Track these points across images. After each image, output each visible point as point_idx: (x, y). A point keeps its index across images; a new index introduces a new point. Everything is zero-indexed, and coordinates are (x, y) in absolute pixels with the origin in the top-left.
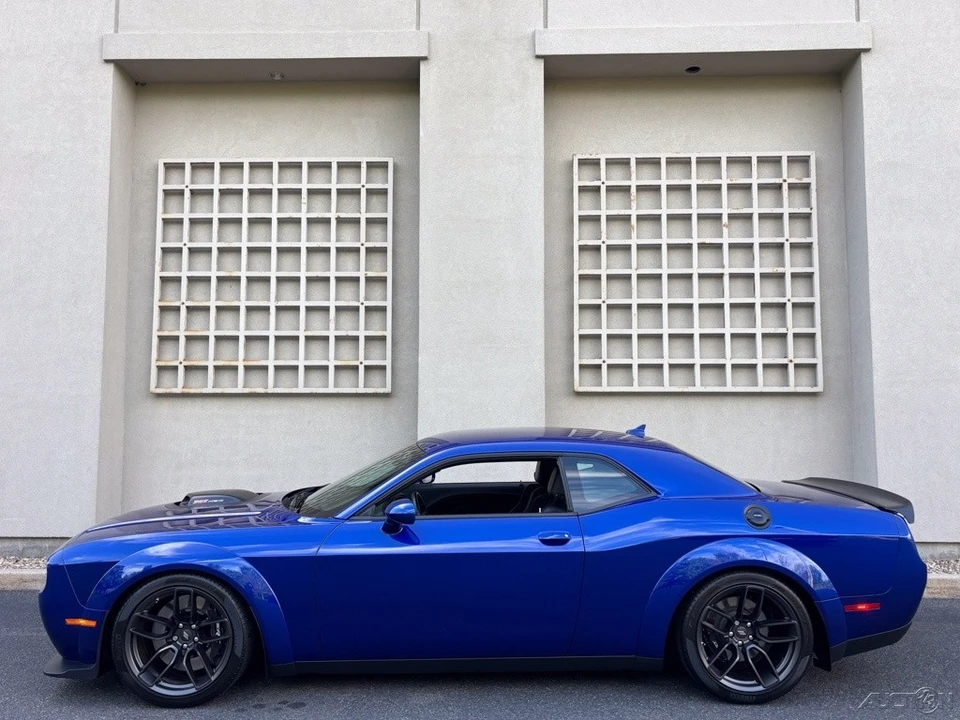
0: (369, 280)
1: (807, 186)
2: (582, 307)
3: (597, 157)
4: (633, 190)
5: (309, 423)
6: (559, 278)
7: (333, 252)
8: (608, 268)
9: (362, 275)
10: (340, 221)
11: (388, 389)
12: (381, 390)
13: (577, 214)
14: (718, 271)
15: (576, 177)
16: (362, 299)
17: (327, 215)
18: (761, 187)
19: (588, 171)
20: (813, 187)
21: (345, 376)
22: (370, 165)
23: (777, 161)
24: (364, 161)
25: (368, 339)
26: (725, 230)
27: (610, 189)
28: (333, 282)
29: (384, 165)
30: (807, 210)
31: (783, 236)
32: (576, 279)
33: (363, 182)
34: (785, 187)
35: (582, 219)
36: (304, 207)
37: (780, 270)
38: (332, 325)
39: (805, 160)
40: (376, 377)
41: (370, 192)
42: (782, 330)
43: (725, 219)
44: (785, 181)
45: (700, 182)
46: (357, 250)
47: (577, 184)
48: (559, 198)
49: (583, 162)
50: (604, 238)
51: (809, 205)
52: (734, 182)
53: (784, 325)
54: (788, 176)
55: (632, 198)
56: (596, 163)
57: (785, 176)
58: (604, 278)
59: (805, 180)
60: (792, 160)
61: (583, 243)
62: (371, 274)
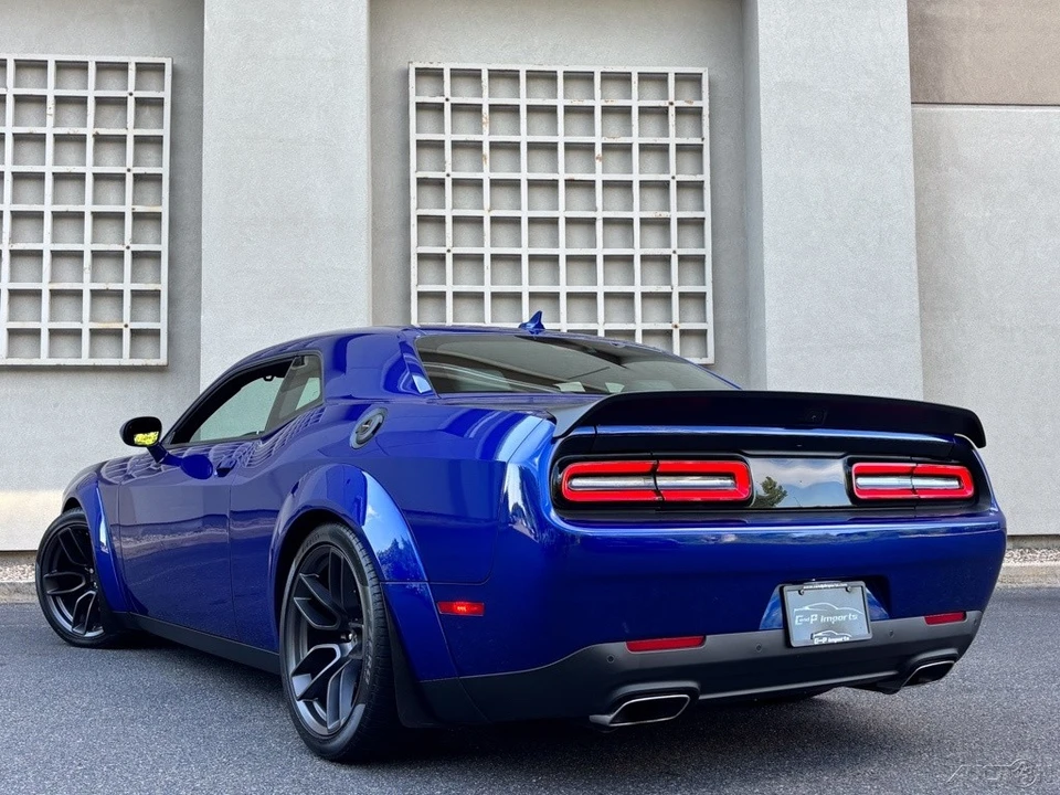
0: (137, 216)
1: (698, 112)
2: (421, 257)
3: (440, 66)
4: (486, 110)
5: (56, 405)
6: (391, 220)
7: (89, 180)
8: (454, 207)
9: (128, 209)
10: (99, 139)
11: (163, 361)
12: (153, 362)
13: (414, 137)
14: (590, 215)
15: (412, 91)
16: (127, 242)
17: (81, 131)
18: (643, 111)
19: (428, 84)
20: (706, 112)
21: (106, 343)
22: (141, 67)
23: (661, 79)
24: (132, 61)
25: (136, 294)
26: (599, 164)
27: (456, 108)
28: (88, 219)
29: (160, 68)
30: (697, 141)
31: (669, 173)
32: (414, 221)
33: (130, 89)
34: (672, 111)
35: (421, 144)
36: (50, 120)
37: (664, 214)
38: (87, 276)
39: (696, 79)
40: (146, 344)
41: (140, 102)
42: (666, 289)
43: (598, 150)
44: (672, 104)
45: (568, 103)
46: (122, 178)
47: (414, 99)
48: (391, 116)
49: (421, 72)
50: (449, 169)
51: (700, 135)
52: (609, 104)
53: (669, 283)
54: (674, 98)
55: (484, 120)
56: (437, 74)
57: (672, 98)
58: (449, 221)
59: (696, 104)
60: (680, 78)
61: (422, 175)
62: (140, 209)
